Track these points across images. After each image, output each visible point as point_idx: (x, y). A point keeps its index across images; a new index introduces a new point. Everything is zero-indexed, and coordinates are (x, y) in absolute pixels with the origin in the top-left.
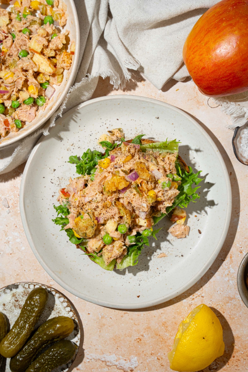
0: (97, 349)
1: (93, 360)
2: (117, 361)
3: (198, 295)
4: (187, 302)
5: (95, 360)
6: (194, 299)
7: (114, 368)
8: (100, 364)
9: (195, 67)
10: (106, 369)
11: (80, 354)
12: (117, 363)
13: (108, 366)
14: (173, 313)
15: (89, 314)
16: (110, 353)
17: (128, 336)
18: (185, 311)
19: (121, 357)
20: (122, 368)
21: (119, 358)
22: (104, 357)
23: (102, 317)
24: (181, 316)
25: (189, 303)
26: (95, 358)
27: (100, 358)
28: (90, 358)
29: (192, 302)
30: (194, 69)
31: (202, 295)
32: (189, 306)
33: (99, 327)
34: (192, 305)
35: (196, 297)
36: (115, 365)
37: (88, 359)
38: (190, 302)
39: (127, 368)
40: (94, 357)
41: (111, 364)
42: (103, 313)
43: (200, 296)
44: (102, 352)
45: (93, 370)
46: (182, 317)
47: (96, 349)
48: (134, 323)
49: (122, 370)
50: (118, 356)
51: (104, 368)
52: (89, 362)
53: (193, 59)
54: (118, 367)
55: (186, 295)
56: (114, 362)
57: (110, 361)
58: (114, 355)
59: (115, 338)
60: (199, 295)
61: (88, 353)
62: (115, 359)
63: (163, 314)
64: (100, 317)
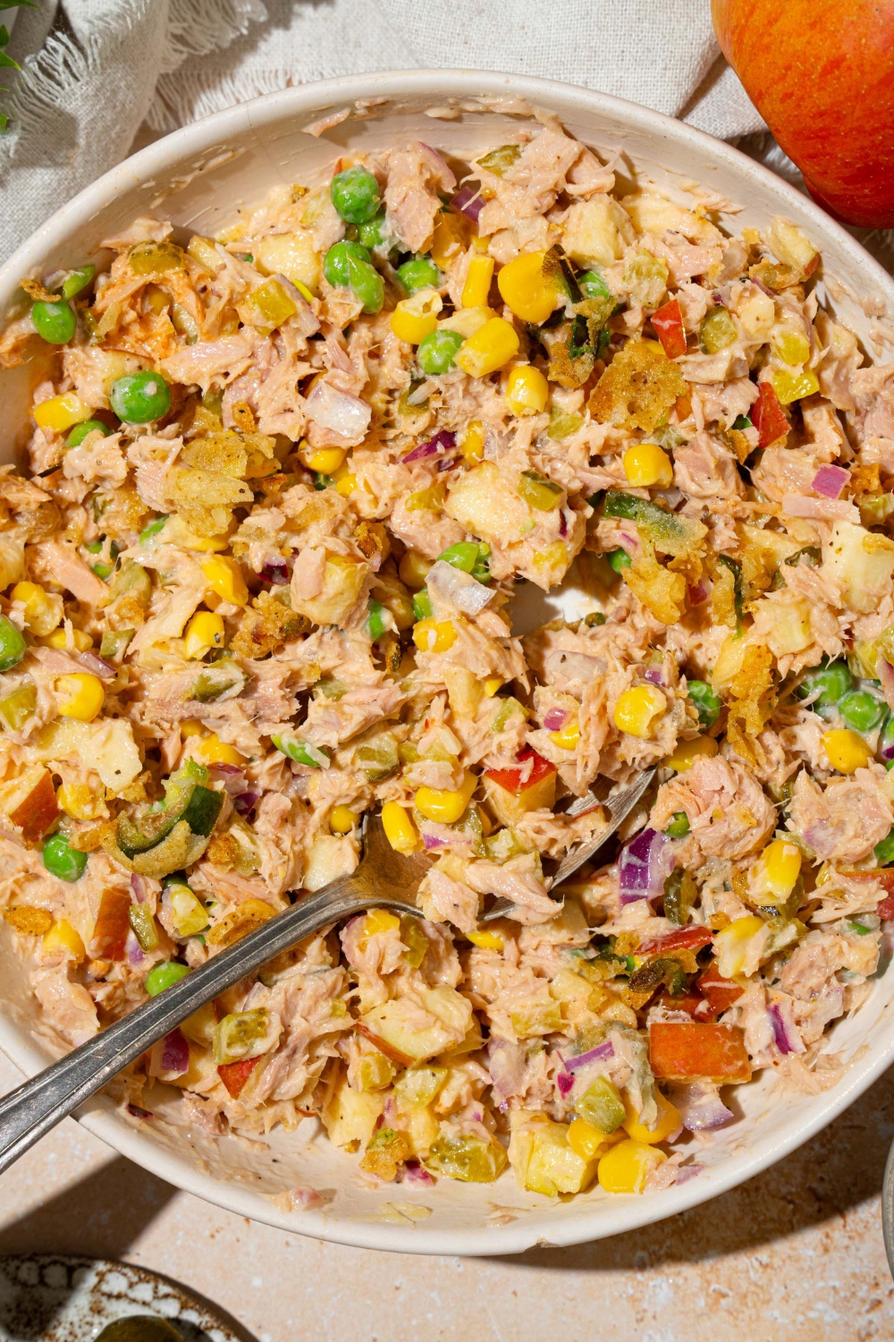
4: (847, 1324)
6: (879, 1302)
9: (788, 68)
25: (857, 1326)
29: (870, 1322)
30: (783, 77)
38: (862, 1322)
53: (771, 23)
55: (837, 1284)
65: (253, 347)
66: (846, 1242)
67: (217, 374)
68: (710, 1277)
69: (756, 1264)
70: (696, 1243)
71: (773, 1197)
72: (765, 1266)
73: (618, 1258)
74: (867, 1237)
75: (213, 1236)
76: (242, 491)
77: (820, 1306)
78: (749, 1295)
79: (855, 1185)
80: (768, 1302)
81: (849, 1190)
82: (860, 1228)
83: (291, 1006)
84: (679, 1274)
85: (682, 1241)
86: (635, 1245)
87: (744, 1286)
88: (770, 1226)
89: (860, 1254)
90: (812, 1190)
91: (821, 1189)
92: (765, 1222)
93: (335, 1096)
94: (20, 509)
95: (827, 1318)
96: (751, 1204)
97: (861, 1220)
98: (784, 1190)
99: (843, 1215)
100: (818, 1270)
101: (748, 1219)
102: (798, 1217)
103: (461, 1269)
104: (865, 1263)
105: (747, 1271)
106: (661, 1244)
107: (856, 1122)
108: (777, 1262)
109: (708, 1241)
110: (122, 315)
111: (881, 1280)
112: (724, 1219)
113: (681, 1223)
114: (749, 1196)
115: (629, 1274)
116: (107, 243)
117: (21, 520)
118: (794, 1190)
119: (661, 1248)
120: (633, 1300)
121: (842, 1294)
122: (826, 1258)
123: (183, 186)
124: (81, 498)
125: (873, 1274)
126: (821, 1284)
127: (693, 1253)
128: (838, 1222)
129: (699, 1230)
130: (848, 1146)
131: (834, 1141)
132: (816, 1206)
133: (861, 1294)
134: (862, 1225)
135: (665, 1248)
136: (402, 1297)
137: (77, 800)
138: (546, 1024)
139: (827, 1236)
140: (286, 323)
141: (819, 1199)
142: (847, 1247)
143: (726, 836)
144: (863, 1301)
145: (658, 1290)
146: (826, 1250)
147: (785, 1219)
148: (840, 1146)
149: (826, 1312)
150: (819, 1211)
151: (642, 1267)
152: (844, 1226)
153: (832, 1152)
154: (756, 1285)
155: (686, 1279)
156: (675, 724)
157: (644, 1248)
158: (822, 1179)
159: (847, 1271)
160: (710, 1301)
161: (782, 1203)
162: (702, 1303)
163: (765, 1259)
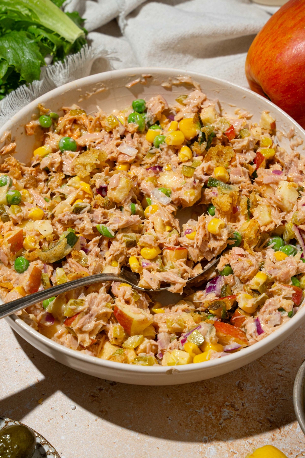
3: (300, 453)
35: (297, 456)
60: (302, 452)
65: (104, 136)
66: (280, 437)
67: (92, 142)
68: (230, 446)
69: (247, 443)
70: (226, 435)
71: (254, 421)
73: (197, 438)
74: (288, 436)
75: (49, 421)
76: (96, 160)
78: (244, 453)
79: (284, 419)
81: (282, 420)
82: (286, 433)
83: (92, 302)
84: (219, 445)
85: (221, 434)
86: (203, 434)
87: (243, 450)
88: (253, 430)
89: (285, 442)
90: (268, 419)
91: (272, 419)
92: (251, 429)
93: (102, 348)
94: (25, 173)
96: (246, 422)
97: (286, 431)
98: (258, 419)
99: (279, 429)
101: (245, 428)
102: (263, 428)
103: (139, 438)
104: (287, 445)
105: (244, 445)
106: (213, 434)
107: (284, 398)
108: (255, 443)
109: (230, 434)
110: (65, 125)
111: (293, 452)
112: (236, 427)
113: (220, 428)
114: (245, 420)
115: (201, 444)
116: (64, 108)
117: (25, 176)
118: (262, 419)
119: (213, 436)
120: (201, 453)
122: (273, 442)
123: (89, 97)
124: (44, 179)
125: (290, 449)
127: (224, 438)
128: (278, 431)
129: (227, 430)
130: (282, 406)
131: (277, 404)
132: (270, 425)
134: (286, 432)
135: (214, 436)
136: (116, 446)
137: (30, 240)
138: (178, 324)
139: (274, 435)
140: (115, 128)
141: (271, 422)
142: (281, 439)
143: (242, 267)
145: (211, 450)
146: (273, 440)
147: (259, 428)
148: (279, 406)
150: (271, 426)
151: (205, 442)
152: (280, 432)
153: (276, 407)
154: (247, 450)
155: (221, 447)
156: (227, 231)
157: (207, 435)
158: (272, 416)
159: (281, 448)
160: (230, 455)
161: (258, 423)
162: (227, 455)
163: (251, 442)
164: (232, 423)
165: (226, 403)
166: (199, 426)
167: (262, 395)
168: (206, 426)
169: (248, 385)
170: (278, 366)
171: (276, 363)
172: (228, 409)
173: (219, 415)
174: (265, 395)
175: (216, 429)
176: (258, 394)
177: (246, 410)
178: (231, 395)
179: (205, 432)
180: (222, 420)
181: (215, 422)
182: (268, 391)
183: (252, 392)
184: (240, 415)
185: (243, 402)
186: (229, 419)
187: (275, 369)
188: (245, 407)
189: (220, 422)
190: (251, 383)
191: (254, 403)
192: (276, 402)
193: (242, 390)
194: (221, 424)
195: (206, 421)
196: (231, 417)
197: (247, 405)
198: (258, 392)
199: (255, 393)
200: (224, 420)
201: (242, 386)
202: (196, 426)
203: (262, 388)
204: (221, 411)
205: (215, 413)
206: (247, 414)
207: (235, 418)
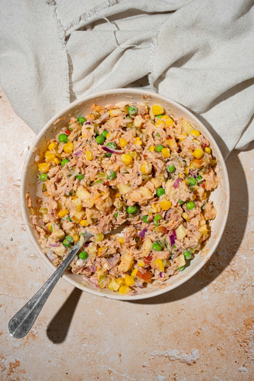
0: (160, 346)
1: (157, 356)
2: (179, 355)
3: (248, 285)
4: (239, 293)
5: (159, 356)
6: (245, 289)
7: (177, 362)
8: (164, 360)
10: (170, 364)
11: (145, 352)
12: (180, 357)
13: (172, 360)
14: (227, 304)
15: (147, 314)
16: (172, 348)
17: (187, 331)
18: (237, 302)
19: (182, 351)
20: (185, 361)
21: (181, 352)
22: (167, 353)
23: (161, 316)
24: (234, 307)
26: (159, 355)
27: (163, 354)
28: (154, 355)
29: (243, 293)
31: (252, 285)
32: (240, 296)
33: (159, 325)
34: (244, 295)
35: (247, 287)
36: (178, 359)
37: (152, 356)
38: (242, 293)
39: (190, 360)
40: (157, 354)
41: (174, 359)
42: (161, 312)
43: (250, 286)
44: (164, 348)
45: (158, 366)
46: (236, 308)
47: (158, 346)
48: (191, 318)
49: (185, 363)
50: (180, 351)
51: (168, 362)
52: (153, 359)
54: (181, 360)
55: (237, 286)
56: (177, 356)
57: (173, 356)
58: (176, 350)
59: (175, 334)
61: (151, 350)
62: (177, 354)
63: (217, 307)
64: (159, 316)
66: (238, 278)
68: (214, 286)
69: (222, 283)
72: (224, 284)
73: (198, 283)
74: (242, 277)
77: (234, 290)
79: (240, 268)
80: (225, 290)
82: (241, 276)
85: (209, 280)
86: (201, 281)
87: (220, 287)
88: (225, 276)
89: (241, 280)
90: (232, 269)
91: (234, 269)
92: (224, 276)
95: (235, 292)
100: (234, 284)
101: (221, 275)
106: (205, 280)
107: (239, 257)
111: (245, 285)
118: (229, 270)
121: (238, 288)
122: (235, 281)
126: (234, 286)
129: (212, 278)
130: (238, 262)
132: (233, 272)
133: (241, 288)
139: (235, 278)
144: (242, 289)
146: (235, 280)
147: (227, 275)
148: (237, 262)
149: (235, 291)
151: (202, 285)
152: (238, 276)
153: (235, 263)
154: (222, 287)
155: (210, 287)
157: (202, 281)
159: (239, 284)
161: (227, 272)
162: (213, 291)
163: (224, 282)
164: (214, 274)
165: (211, 264)
166: (198, 277)
167: (228, 257)
168: (201, 277)
169: (221, 252)
170: (235, 240)
171: (234, 238)
172: (212, 267)
173: (207, 270)
174: (229, 256)
175: (207, 278)
176: (226, 256)
177: (221, 266)
178: (212, 259)
179: (201, 280)
180: (209, 273)
181: (206, 274)
182: (231, 254)
183: (223, 256)
184: (218, 269)
185: (219, 262)
186: (212, 272)
187: (234, 242)
188: (220, 264)
189: (208, 274)
190: (222, 251)
191: (224, 261)
192: (235, 260)
193: (218, 255)
194: (209, 275)
195: (201, 274)
196: (214, 270)
197: (221, 263)
198: (226, 255)
199: (224, 256)
200: (210, 272)
201: (218, 253)
202: (197, 277)
203: (228, 253)
204: (208, 268)
205: (205, 269)
206: (221, 268)
207: (215, 271)
